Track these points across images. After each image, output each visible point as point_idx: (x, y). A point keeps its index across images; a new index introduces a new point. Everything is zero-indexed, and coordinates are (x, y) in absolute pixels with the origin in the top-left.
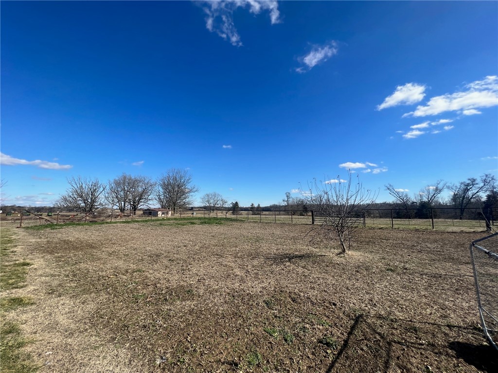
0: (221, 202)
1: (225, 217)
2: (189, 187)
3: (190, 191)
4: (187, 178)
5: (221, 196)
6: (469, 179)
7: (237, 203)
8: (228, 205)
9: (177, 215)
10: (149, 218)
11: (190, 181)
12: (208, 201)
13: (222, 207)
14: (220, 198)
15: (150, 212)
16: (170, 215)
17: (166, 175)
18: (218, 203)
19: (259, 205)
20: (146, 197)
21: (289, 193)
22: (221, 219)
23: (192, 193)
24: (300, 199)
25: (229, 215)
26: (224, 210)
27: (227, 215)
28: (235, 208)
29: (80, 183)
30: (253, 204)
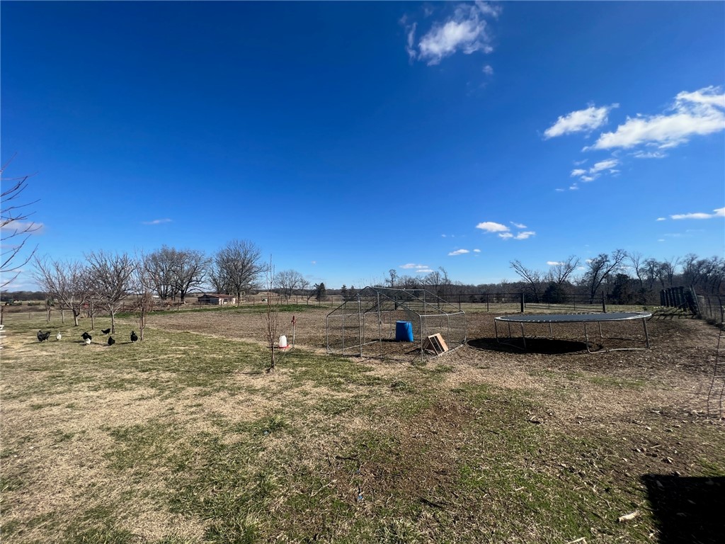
0: (301, 283)
1: (306, 304)
2: (258, 265)
3: (260, 270)
4: (255, 253)
5: (301, 276)
6: (600, 256)
7: (322, 284)
8: (311, 286)
9: (243, 303)
10: (207, 307)
11: (258, 257)
12: (282, 283)
13: (302, 290)
14: (298, 278)
15: (206, 299)
16: (234, 302)
17: (225, 248)
18: (297, 284)
19: (353, 287)
20: (199, 278)
21: (394, 271)
22: (302, 306)
23: (262, 273)
24: (410, 279)
25: (312, 301)
26: (304, 295)
27: (309, 301)
28: (320, 292)
29: (104, 260)
30: (344, 287)
